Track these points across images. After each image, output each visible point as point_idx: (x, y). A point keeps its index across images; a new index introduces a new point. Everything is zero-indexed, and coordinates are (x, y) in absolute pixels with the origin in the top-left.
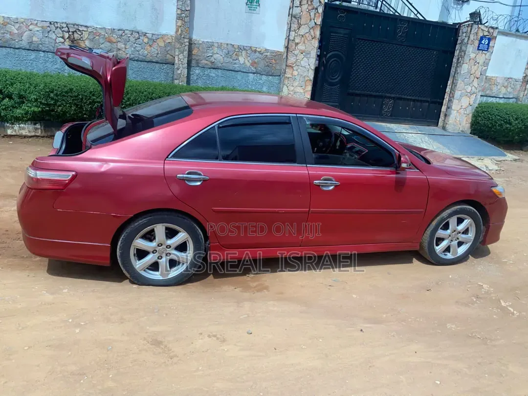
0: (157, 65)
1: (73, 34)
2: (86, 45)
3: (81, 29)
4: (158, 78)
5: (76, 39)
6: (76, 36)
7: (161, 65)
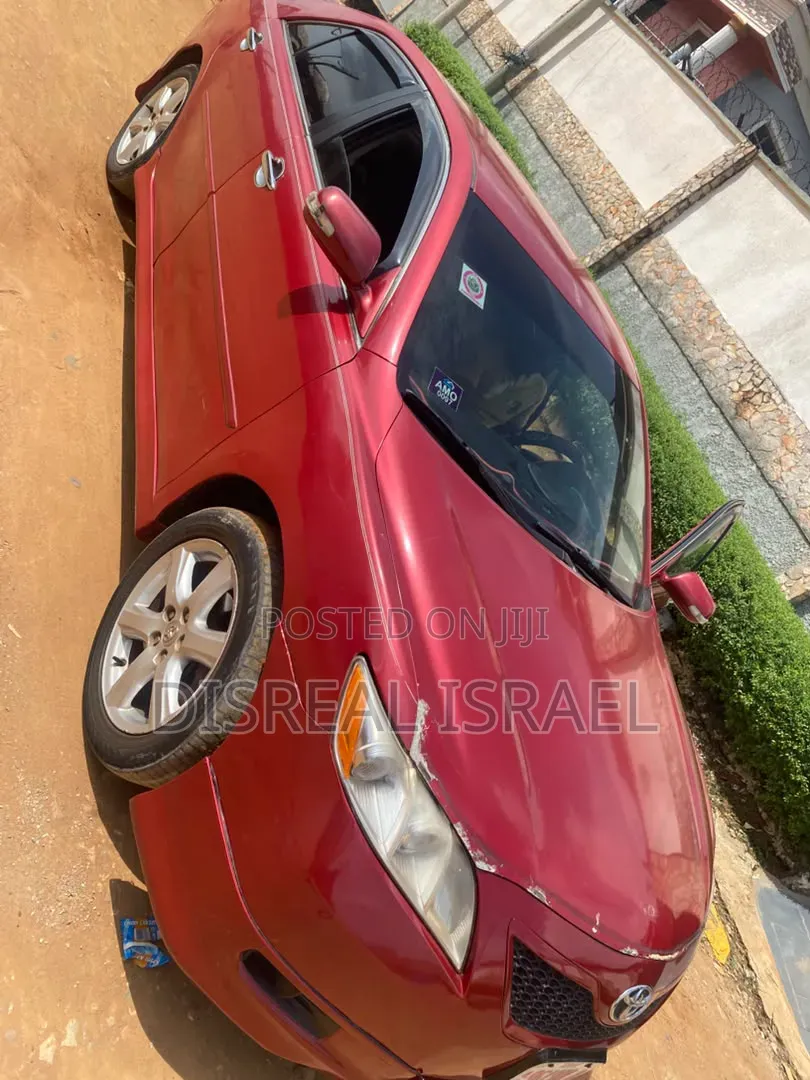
0: (797, 535)
1: (756, 393)
2: (751, 417)
3: (774, 396)
4: (771, 551)
5: (751, 401)
6: (758, 398)
7: (803, 542)
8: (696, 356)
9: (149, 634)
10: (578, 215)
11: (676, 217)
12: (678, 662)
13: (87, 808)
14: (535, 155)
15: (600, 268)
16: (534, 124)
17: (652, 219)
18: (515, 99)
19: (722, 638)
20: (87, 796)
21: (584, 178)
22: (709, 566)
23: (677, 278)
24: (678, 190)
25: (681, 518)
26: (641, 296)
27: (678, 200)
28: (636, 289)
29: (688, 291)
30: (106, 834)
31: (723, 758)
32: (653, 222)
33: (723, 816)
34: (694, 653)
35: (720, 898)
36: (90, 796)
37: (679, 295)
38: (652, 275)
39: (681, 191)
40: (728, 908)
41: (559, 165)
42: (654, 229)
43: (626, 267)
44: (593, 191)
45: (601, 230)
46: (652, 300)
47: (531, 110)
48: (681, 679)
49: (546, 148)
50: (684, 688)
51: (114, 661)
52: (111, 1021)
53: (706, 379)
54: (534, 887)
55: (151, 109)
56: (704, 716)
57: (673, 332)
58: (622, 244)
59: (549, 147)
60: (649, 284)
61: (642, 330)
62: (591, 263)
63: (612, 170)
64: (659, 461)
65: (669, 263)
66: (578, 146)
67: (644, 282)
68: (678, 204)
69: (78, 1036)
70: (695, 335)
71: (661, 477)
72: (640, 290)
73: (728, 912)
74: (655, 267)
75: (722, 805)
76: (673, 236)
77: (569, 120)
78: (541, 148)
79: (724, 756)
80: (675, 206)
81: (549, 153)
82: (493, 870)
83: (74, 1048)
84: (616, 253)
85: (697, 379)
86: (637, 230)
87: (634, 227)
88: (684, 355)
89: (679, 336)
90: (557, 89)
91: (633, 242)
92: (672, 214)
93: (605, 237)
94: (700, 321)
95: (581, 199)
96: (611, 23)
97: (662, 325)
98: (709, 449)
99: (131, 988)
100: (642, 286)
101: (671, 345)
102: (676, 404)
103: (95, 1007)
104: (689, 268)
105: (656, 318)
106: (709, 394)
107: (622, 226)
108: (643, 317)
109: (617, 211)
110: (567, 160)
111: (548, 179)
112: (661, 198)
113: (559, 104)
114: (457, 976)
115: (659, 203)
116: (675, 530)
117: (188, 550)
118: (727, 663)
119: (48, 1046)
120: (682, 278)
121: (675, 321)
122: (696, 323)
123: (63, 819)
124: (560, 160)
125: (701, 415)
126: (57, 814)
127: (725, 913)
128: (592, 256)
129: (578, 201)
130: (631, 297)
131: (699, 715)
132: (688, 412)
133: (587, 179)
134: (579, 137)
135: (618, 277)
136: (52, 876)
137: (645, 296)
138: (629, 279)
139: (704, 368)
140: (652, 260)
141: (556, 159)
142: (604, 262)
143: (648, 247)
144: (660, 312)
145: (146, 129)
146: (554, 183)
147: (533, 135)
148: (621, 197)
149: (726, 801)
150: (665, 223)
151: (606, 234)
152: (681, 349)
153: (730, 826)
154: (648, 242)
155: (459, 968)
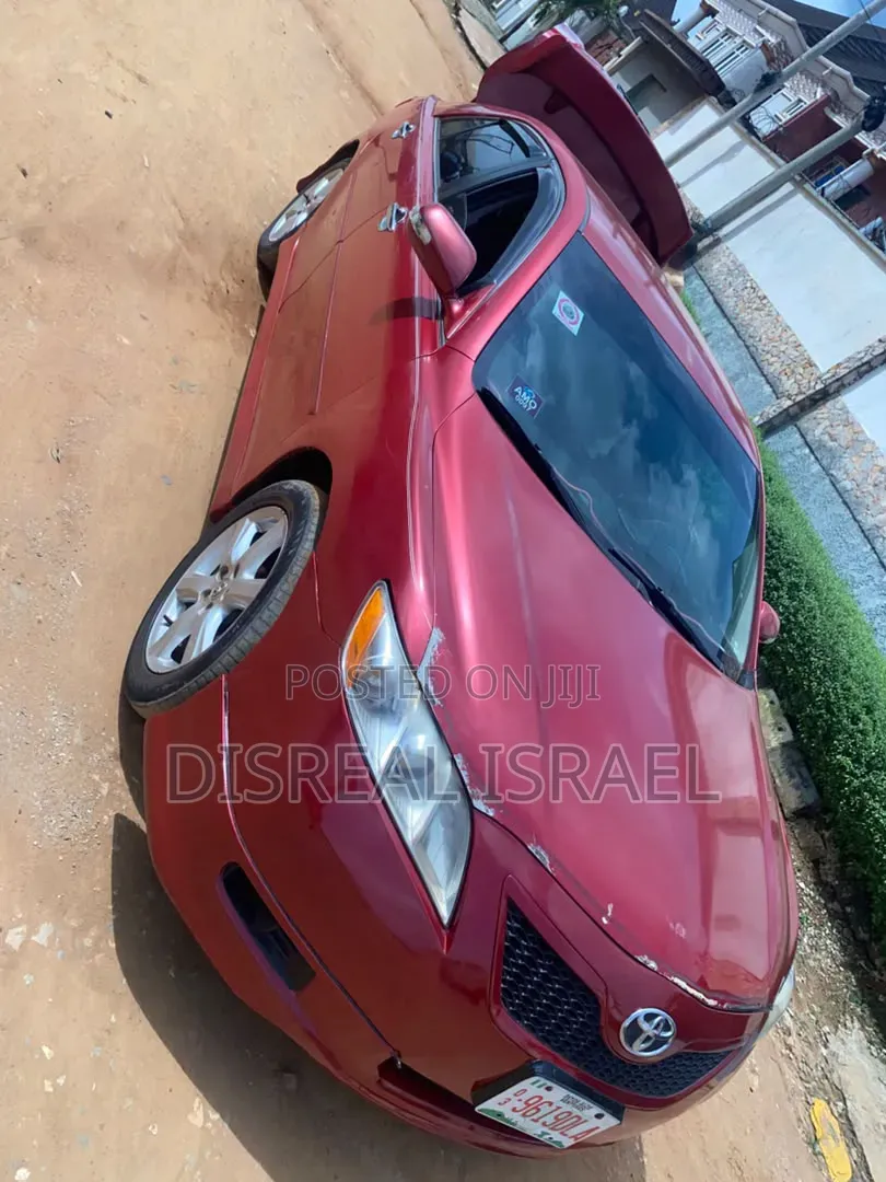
8: (869, 522)
9: (200, 593)
10: (750, 375)
11: (855, 380)
12: (821, 844)
13: (111, 749)
14: (709, 318)
15: (770, 428)
16: (712, 288)
17: (830, 381)
18: (695, 264)
19: (872, 815)
20: (113, 739)
21: (760, 340)
22: (862, 734)
23: (853, 440)
24: (859, 353)
25: (834, 679)
26: (812, 458)
27: (859, 363)
28: (807, 451)
29: (863, 454)
30: (123, 777)
31: (869, 963)
32: (830, 384)
33: (863, 1029)
34: (840, 832)
35: (848, 1119)
36: (115, 739)
37: (854, 459)
38: (826, 437)
39: (862, 355)
40: (856, 1129)
41: (734, 327)
42: (831, 391)
43: (799, 429)
44: (768, 353)
45: (774, 391)
46: (824, 462)
47: (710, 275)
48: (824, 864)
49: (723, 311)
50: (826, 875)
51: (164, 621)
52: (88, 942)
53: (878, 546)
54: (536, 845)
55: (307, 198)
56: (848, 909)
57: (846, 495)
58: (795, 404)
59: (726, 311)
60: (822, 446)
61: (811, 492)
62: (761, 422)
63: (790, 333)
64: (815, 617)
65: (845, 426)
66: (756, 309)
67: (817, 445)
68: (859, 367)
69: (51, 939)
70: (869, 500)
71: (815, 635)
72: (812, 451)
73: (854, 1134)
74: (829, 429)
75: (862, 1016)
76: (851, 399)
77: (749, 285)
78: (718, 311)
79: (870, 961)
80: (855, 369)
81: (726, 316)
82: (491, 814)
83: (42, 946)
84: (788, 415)
85: (869, 547)
86: (812, 391)
87: (809, 389)
88: (855, 520)
89: (851, 499)
90: (738, 257)
91: (808, 403)
92: (852, 377)
93: (778, 398)
94: (876, 485)
95: (755, 360)
96: (800, 197)
97: (832, 488)
98: (878, 620)
99: (116, 922)
100: (813, 447)
101: (842, 510)
102: (844, 571)
103: (74, 923)
104: (867, 433)
105: (827, 481)
106: (881, 563)
107: (795, 387)
108: (812, 479)
109: (793, 372)
110: (744, 323)
111: (722, 340)
112: (840, 361)
113: (739, 270)
114: (443, 932)
115: (838, 365)
116: (826, 692)
117: (251, 520)
118: (877, 845)
119: (18, 933)
120: (858, 442)
121: (848, 484)
122: (871, 488)
123: (83, 747)
124: (735, 323)
125: (871, 584)
126: (78, 740)
127: (851, 1136)
128: (761, 415)
129: (752, 362)
130: (803, 458)
131: (843, 908)
132: (857, 580)
133: (764, 341)
134: (758, 301)
135: (789, 438)
136: (60, 792)
137: (816, 458)
138: (800, 441)
139: (877, 534)
140: (827, 423)
141: (732, 321)
142: (775, 423)
143: (824, 410)
144: (832, 475)
145: (299, 213)
146: (729, 344)
147: (710, 298)
148: (798, 360)
149: (868, 1013)
150: (843, 386)
151: (777, 394)
152: (852, 513)
153: (871, 1042)
154: (824, 404)
155: (445, 921)
